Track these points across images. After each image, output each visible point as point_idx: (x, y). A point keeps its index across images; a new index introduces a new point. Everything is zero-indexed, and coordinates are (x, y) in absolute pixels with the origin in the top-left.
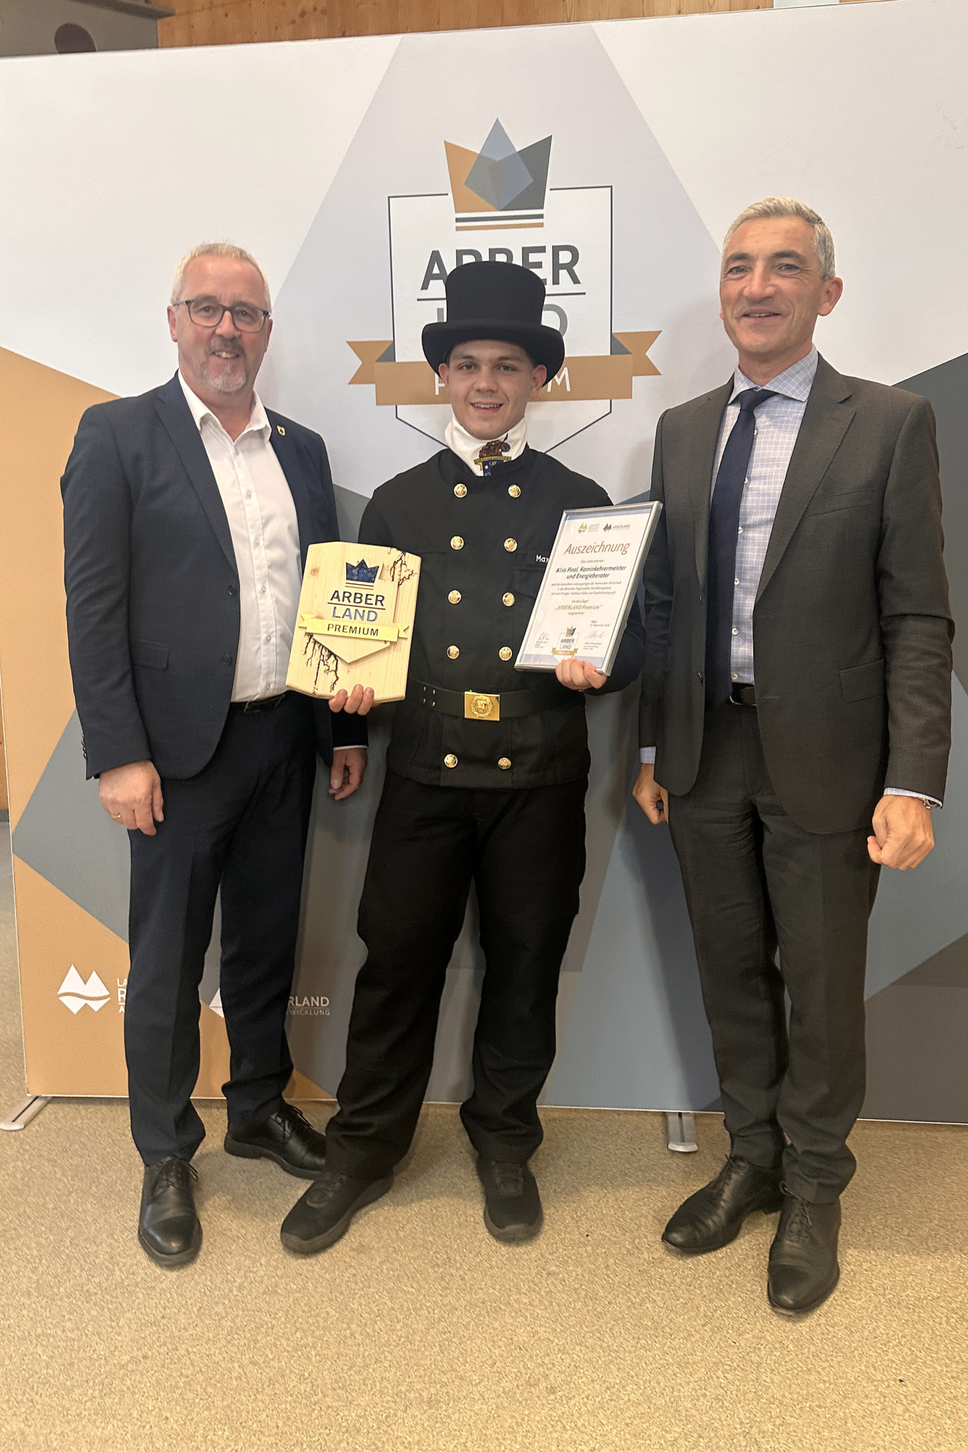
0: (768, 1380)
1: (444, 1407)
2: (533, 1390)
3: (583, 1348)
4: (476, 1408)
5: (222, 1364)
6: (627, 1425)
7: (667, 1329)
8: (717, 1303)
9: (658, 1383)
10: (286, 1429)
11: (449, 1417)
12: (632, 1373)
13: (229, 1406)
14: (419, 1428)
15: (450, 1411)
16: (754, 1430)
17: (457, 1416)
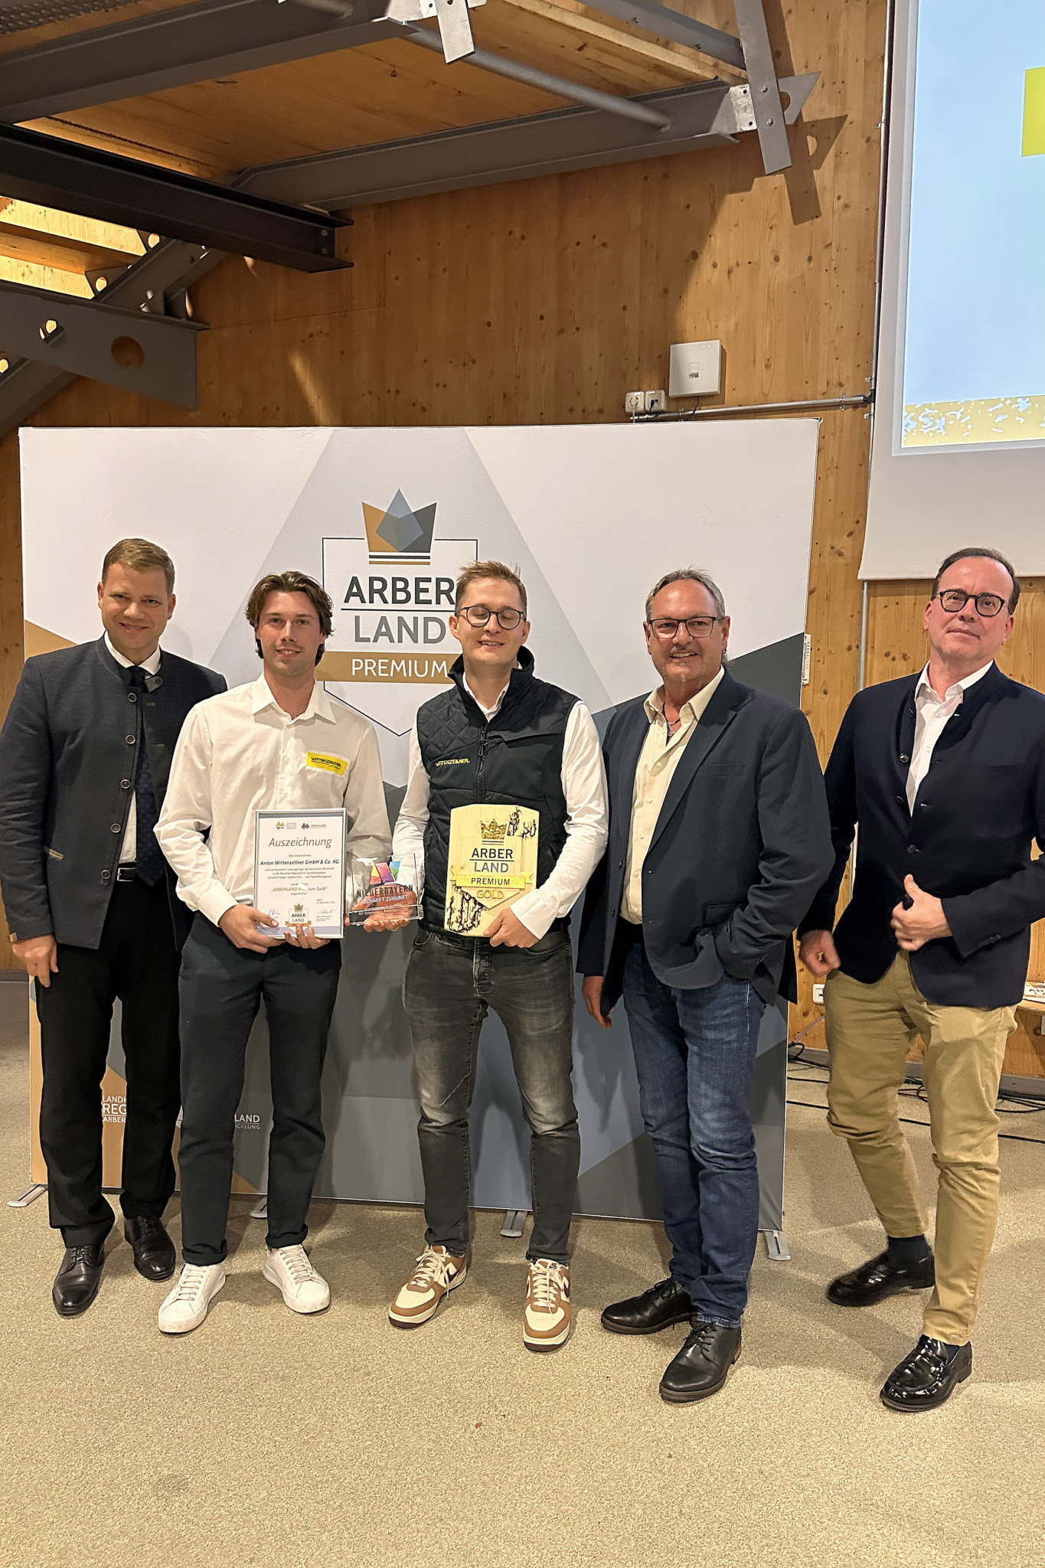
0: (517, 1374)
1: (292, 1381)
2: (355, 1373)
3: (397, 1352)
4: (313, 1382)
5: (147, 1352)
6: (413, 1394)
7: (459, 1343)
8: (500, 1329)
9: (442, 1372)
10: (182, 1389)
11: (294, 1386)
12: (426, 1366)
13: (146, 1375)
14: (272, 1391)
15: (296, 1382)
16: (497, 1400)
17: (299, 1386)
